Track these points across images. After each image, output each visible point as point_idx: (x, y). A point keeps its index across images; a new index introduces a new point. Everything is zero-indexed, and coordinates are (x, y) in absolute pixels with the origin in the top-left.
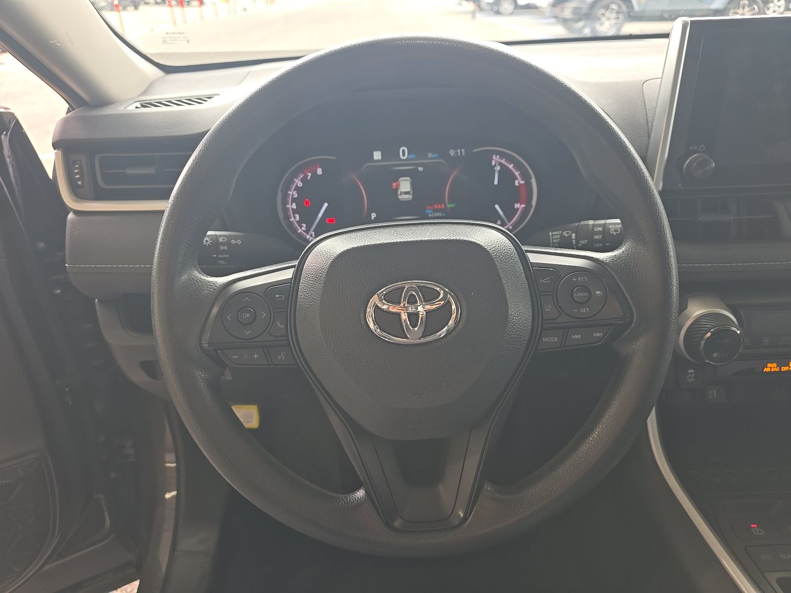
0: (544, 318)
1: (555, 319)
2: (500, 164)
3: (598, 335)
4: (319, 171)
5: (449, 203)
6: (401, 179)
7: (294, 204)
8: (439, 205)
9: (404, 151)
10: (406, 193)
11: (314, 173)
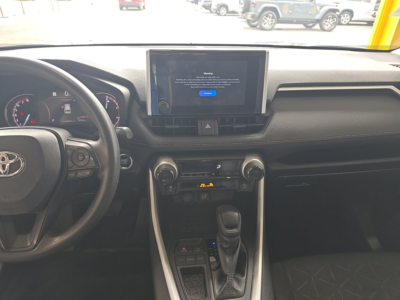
0: (68, 166)
1: (72, 167)
2: (109, 100)
3: (88, 173)
4: (27, 100)
6: (65, 105)
7: (16, 114)
8: (83, 117)
10: (68, 111)
11: (25, 101)
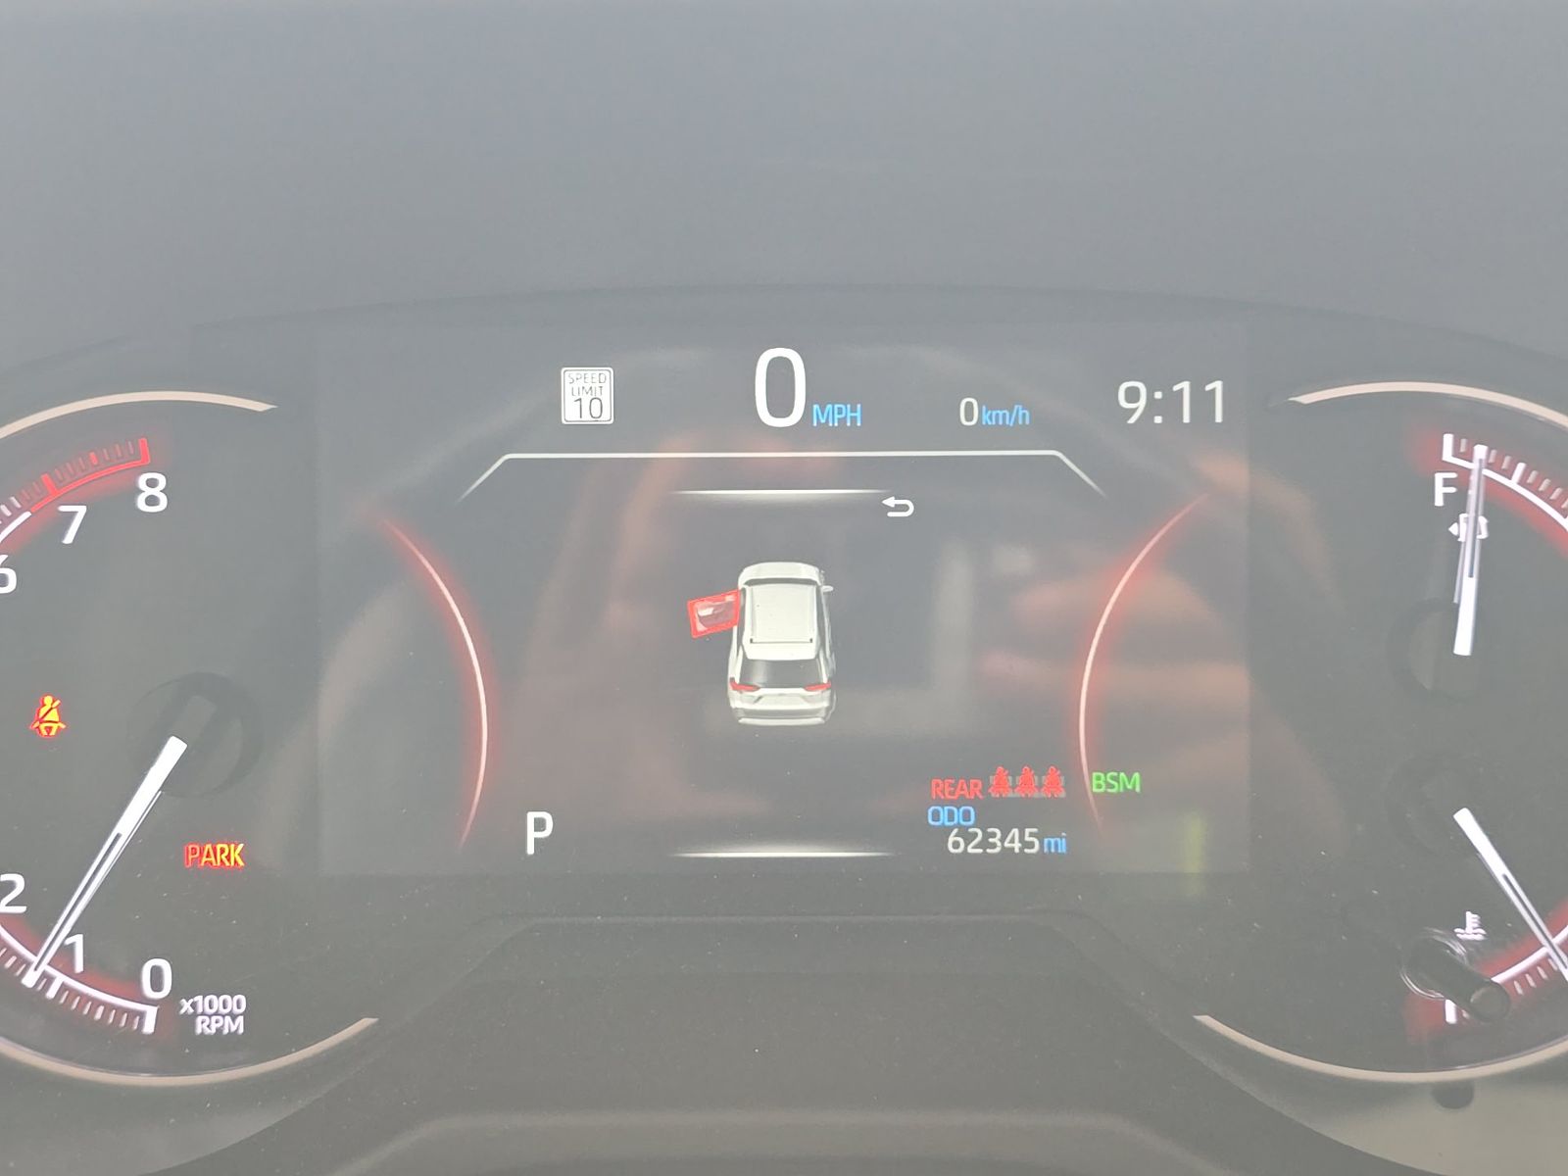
2: (1497, 502)
4: (152, 492)
5: (1100, 764)
6: (749, 573)
9: (780, 372)
10: (786, 674)
11: (112, 502)
